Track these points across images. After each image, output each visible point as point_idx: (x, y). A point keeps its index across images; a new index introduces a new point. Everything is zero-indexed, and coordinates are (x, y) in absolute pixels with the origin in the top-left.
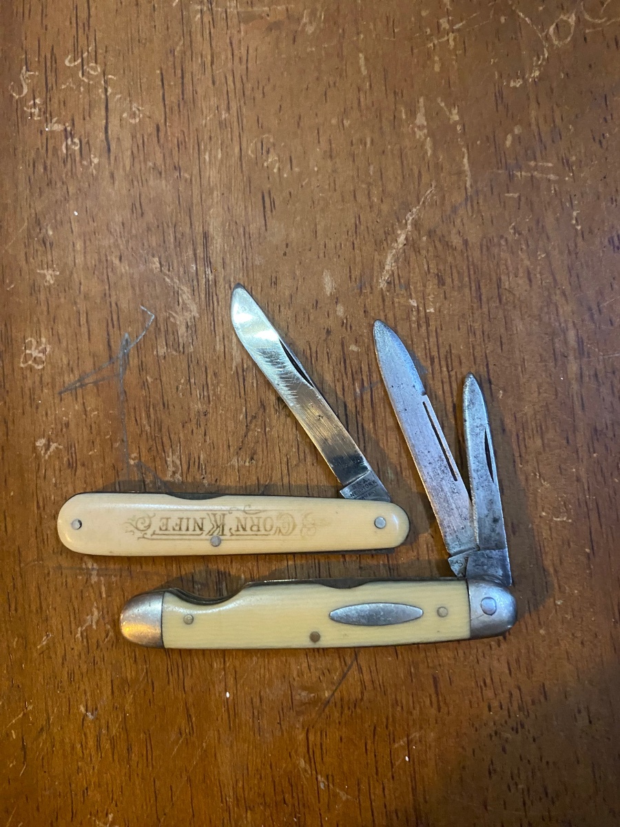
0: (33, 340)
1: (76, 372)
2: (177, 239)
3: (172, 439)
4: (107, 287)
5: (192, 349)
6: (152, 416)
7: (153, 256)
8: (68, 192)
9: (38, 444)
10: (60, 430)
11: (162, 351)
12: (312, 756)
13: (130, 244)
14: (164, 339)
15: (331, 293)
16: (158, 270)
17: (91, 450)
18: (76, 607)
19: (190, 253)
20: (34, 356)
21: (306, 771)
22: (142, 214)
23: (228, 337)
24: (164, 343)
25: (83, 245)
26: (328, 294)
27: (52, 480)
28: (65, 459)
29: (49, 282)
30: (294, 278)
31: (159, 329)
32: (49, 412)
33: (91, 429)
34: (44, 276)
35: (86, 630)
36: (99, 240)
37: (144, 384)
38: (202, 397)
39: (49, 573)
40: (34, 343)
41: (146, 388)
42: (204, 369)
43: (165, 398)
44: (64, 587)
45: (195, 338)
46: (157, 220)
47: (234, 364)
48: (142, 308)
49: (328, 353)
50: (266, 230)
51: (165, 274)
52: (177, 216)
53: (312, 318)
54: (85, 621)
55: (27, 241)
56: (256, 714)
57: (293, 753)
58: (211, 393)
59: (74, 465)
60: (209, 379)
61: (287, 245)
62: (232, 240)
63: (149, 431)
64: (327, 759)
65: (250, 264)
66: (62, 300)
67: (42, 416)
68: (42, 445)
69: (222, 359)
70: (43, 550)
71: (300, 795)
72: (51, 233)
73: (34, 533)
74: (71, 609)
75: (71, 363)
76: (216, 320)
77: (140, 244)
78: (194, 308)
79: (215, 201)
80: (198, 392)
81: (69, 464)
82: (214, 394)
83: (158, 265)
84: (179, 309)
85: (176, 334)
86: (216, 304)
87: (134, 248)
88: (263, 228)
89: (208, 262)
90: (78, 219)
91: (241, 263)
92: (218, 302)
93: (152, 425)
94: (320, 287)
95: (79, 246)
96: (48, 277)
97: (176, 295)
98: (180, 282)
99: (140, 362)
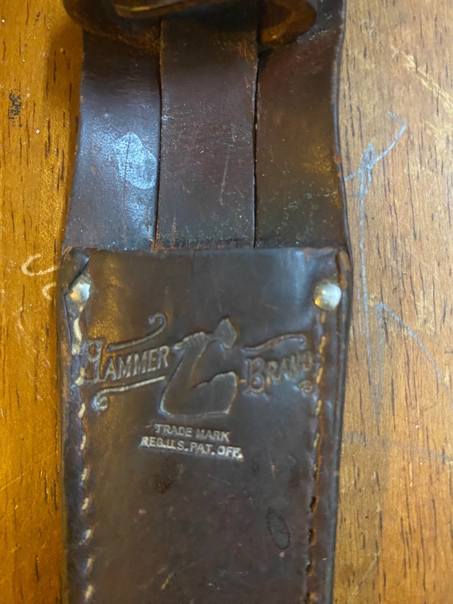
2: (438, 35)
3: (424, 278)
4: (347, 87)
6: (400, 249)
7: (407, 53)
11: (415, 169)
13: (378, 37)
14: (417, 152)
16: (414, 70)
24: (418, 160)
31: (412, 143)
37: (391, 208)
41: (393, 213)
43: (417, 228)
48: (392, 115)
51: (421, 75)
63: (394, 267)
77: (391, 39)
83: (413, 65)
84: (437, 119)
85: (433, 149)
87: (383, 43)
93: (400, 260)
97: (435, 102)
98: (440, 86)
99: (387, 181)
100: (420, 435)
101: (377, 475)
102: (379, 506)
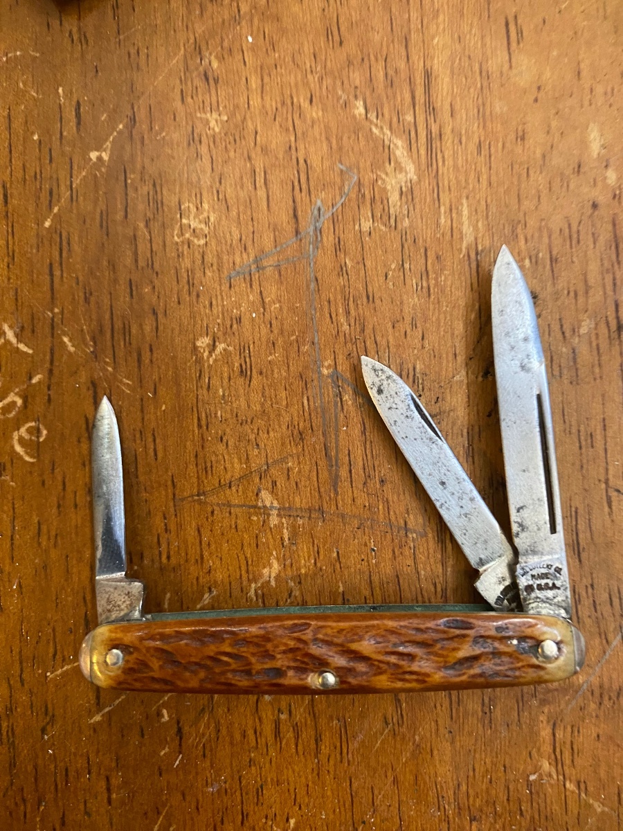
0: (191, 205)
1: (250, 249)
2: (389, 77)
3: (378, 342)
4: (293, 139)
5: (406, 223)
6: (353, 312)
7: (356, 97)
8: (239, 11)
9: (199, 344)
10: (228, 326)
11: (366, 225)
12: (559, 757)
13: (324, 83)
14: (369, 205)
15: (599, 154)
16: (364, 116)
17: (271, 354)
18: (249, 555)
19: (407, 96)
20: (192, 227)
21: (550, 775)
22: (341, 43)
23: (457, 209)
24: (370, 215)
25: (259, 81)
26: (595, 155)
27: (218, 390)
28: (237, 365)
29: (213, 129)
30: (548, 132)
31: (364, 196)
32: (214, 302)
33: (271, 326)
34: (208, 122)
35: (262, 587)
36: (282, 75)
37: (342, 269)
38: (419, 288)
39: (212, 513)
40: (193, 209)
41: (345, 274)
42: (422, 250)
43: (370, 289)
44: (233, 531)
45: (411, 208)
46: (362, 51)
47: (464, 245)
48: (341, 167)
49: (593, 234)
50: (511, 67)
51: (371, 122)
52: (388, 47)
53: (572, 186)
54: (261, 575)
55: (182, 74)
56: (486, 701)
57: (534, 752)
58: (432, 282)
59: (249, 373)
60: (429, 263)
61: (539, 88)
62: (464, 79)
63: (347, 332)
64: (578, 761)
65: (488, 113)
66: (232, 154)
67: (205, 307)
68: (204, 345)
69: (448, 237)
70: (206, 481)
71: (542, 805)
72: (215, 65)
73: (193, 459)
74: (242, 558)
75: (244, 238)
76: (441, 185)
77: (338, 83)
78: (410, 168)
79: (441, 27)
80: (414, 281)
81: (242, 371)
82: (436, 285)
83: (362, 110)
84: (389, 168)
85: (385, 202)
86: (440, 164)
87: (330, 88)
88: (506, 66)
89: (431, 109)
90: (253, 48)
91: (476, 110)
92: (444, 161)
93: (353, 324)
94: (584, 144)
95: (254, 83)
96: (213, 123)
97: (386, 150)
98: (392, 133)
99: (337, 239)
100: (381, 507)
101: (338, 553)
102: (341, 585)
